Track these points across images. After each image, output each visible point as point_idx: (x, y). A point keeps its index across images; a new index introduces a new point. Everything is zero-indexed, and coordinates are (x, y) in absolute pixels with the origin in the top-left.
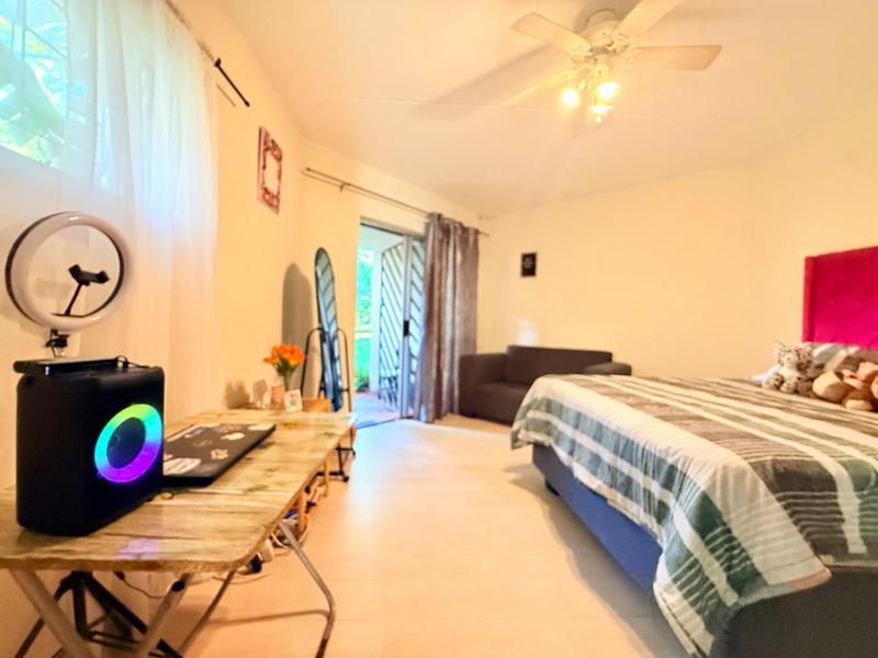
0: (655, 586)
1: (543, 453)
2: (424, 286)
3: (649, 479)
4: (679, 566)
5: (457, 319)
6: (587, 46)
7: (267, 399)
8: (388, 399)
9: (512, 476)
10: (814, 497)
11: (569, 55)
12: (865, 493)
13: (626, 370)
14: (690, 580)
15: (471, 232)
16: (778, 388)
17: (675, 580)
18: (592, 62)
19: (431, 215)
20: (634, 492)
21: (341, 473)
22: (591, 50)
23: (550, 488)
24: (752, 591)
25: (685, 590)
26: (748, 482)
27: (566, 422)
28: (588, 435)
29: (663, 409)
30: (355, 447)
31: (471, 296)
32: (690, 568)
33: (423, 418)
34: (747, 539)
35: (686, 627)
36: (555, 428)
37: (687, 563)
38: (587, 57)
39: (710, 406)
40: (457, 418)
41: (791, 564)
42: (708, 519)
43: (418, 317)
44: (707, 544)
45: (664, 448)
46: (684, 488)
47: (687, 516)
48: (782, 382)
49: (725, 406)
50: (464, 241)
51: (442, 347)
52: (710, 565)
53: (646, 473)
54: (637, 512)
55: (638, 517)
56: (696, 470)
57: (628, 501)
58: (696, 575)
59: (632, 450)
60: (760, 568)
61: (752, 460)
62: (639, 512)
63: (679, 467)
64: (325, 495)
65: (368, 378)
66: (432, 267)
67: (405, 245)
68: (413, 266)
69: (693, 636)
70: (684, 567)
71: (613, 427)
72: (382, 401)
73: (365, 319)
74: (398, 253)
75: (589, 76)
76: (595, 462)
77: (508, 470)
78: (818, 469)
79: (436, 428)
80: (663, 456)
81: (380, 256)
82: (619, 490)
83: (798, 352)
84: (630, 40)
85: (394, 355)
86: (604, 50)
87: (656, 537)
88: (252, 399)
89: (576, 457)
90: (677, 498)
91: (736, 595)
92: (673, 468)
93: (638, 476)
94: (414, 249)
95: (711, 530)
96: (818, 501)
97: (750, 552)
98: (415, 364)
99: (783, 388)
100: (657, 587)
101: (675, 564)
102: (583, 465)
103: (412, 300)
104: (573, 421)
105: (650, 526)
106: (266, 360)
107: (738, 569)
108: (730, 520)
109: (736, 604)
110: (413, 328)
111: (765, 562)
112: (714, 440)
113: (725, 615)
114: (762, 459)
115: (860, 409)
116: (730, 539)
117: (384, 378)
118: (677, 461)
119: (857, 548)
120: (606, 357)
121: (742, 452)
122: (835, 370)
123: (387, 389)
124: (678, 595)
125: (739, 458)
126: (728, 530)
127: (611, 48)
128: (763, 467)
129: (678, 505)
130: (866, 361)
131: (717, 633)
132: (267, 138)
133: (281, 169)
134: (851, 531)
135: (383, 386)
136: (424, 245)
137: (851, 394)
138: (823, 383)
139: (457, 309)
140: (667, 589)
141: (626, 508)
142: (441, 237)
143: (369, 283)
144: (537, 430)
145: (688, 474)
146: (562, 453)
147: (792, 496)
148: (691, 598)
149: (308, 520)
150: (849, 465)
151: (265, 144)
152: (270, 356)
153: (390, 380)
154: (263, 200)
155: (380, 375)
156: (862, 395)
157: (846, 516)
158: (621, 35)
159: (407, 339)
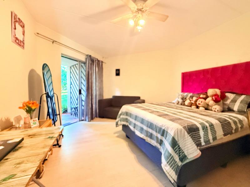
1: (125, 128)
2: (86, 78)
3: (157, 134)
4: (168, 158)
5: (97, 88)
6: (136, 7)
7: (22, 122)
8: (74, 115)
9: (116, 135)
10: (196, 133)
11: (131, 9)
12: (204, 130)
13: (143, 102)
14: (171, 162)
15: (100, 62)
16: (178, 104)
17: (168, 163)
18: (137, 13)
19: (87, 55)
20: (153, 137)
21: (58, 144)
22: (137, 9)
23: (127, 137)
24: (184, 161)
25: (170, 165)
26: (183, 132)
27: (132, 118)
28: (139, 122)
29: (158, 113)
30: (63, 134)
31: (101, 82)
32: (171, 158)
33: (87, 120)
34: (183, 147)
35: (171, 176)
36: (129, 120)
38: (136, 11)
39: (168, 111)
40: (98, 119)
41: (194, 152)
42: (174, 144)
43: (84, 88)
44: (174, 150)
45: (161, 125)
46: (167, 136)
47: (169, 144)
48: (179, 102)
49: (171, 110)
50: (98, 64)
51: (93, 97)
52: (176, 156)
53: (156, 132)
55: (154, 144)
56: (170, 131)
57: (151, 140)
58: (173, 160)
59: (152, 126)
60: (186, 154)
61: (183, 126)
62: (154, 143)
63: (166, 130)
64: (51, 154)
65: (67, 109)
66: (88, 72)
67: (79, 64)
68: (82, 72)
69: (173, 177)
70: (169, 158)
71: (146, 119)
72: (72, 116)
73: (65, 89)
74: (76, 66)
75: (136, 17)
76: (142, 130)
77: (115, 133)
78: (195, 126)
79: (91, 123)
80: (161, 127)
81: (70, 68)
82: (149, 137)
83: (182, 95)
84: (148, 8)
85: (76, 100)
86: (140, 10)
87: (159, 149)
88: (14, 124)
89: (136, 129)
90: (166, 139)
91: (181, 163)
92: (164, 131)
93: (154, 133)
94: (82, 66)
95: (175, 147)
96: (196, 134)
97: (184, 151)
98: (83, 103)
99: (179, 104)
100: (163, 165)
101: (167, 158)
102: (138, 131)
103: (82, 83)
104: (134, 118)
105: (157, 146)
106: (20, 108)
107: (181, 156)
108: (179, 143)
109: (181, 165)
110: (82, 92)
111: (187, 153)
112: (173, 121)
113: (179, 169)
114: (185, 125)
115: (195, 108)
116: (180, 148)
117: (73, 108)
118: (165, 128)
119: (203, 144)
120: (139, 98)
121: (180, 124)
122: (189, 99)
123: (74, 111)
124: (169, 167)
125: (180, 126)
126: (179, 146)
127: (142, 10)
128: (186, 127)
129: (166, 140)
130: (194, 97)
131: (178, 174)
132: (15, 17)
133: (24, 31)
134: (202, 140)
135: (72, 111)
136: (85, 65)
137: (193, 105)
138: (187, 102)
139: (97, 86)
140: (166, 166)
141: (151, 142)
142: (91, 62)
143: (66, 77)
144: (123, 121)
145: (168, 131)
146: (131, 127)
147: (192, 134)
148: (172, 167)
149: (44, 167)
150: (201, 124)
151: (14, 19)
152: (22, 106)
153: (75, 108)
154: (15, 43)
155: (71, 107)
156: (195, 104)
157: (201, 137)
158: (145, 6)
159: (80, 95)
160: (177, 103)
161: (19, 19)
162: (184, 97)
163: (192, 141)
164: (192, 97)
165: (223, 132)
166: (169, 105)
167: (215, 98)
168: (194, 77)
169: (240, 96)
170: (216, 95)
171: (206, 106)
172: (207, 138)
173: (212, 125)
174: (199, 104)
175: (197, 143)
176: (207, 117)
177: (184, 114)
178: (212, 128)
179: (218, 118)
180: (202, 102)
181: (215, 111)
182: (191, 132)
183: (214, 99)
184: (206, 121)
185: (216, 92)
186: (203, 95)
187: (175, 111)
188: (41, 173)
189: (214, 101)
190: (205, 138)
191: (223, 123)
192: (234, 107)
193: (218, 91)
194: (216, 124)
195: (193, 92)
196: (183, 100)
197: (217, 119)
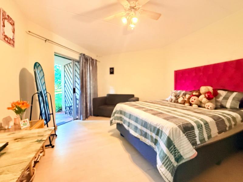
0: (157, 166)
1: (119, 126)
2: (80, 77)
3: (152, 133)
4: (164, 159)
5: (91, 87)
6: (129, 5)
7: (12, 124)
8: (69, 114)
9: (111, 133)
10: (191, 132)
11: (124, 7)
12: (199, 129)
13: (137, 100)
14: (167, 163)
15: (95, 60)
17: (163, 164)
18: (130, 11)
19: (81, 54)
20: (147, 137)
21: (51, 145)
22: (130, 7)
23: (121, 135)
24: (180, 161)
25: (166, 167)
26: (178, 131)
27: (127, 117)
28: (133, 121)
29: (152, 111)
30: (56, 133)
31: (95, 80)
32: (167, 159)
33: (82, 119)
34: (178, 147)
35: (167, 178)
36: (123, 119)
37: (166, 158)
38: (129, 9)
39: (162, 109)
40: (93, 117)
41: (189, 152)
42: (170, 144)
43: (78, 87)
44: (170, 151)
45: (156, 124)
46: (162, 135)
47: (164, 144)
48: (172, 100)
50: (93, 63)
51: (87, 96)
52: (171, 157)
53: (151, 131)
54: (148, 142)
55: (149, 143)
56: (165, 130)
57: (146, 139)
58: (168, 161)
59: (147, 124)
60: (182, 154)
61: (178, 125)
63: (160, 129)
64: (44, 155)
65: (62, 107)
66: (82, 71)
67: (72, 63)
68: (76, 70)
69: (169, 179)
70: (165, 159)
72: (67, 114)
73: (60, 87)
74: (70, 65)
75: (129, 15)
76: (136, 129)
77: (109, 132)
78: (190, 125)
79: (86, 121)
80: (156, 126)
81: (64, 67)
82: (143, 136)
83: (175, 93)
84: (141, 6)
85: (70, 99)
86: (133, 8)
87: (154, 148)
88: (3, 125)
89: (130, 127)
90: (160, 138)
91: (177, 163)
92: (159, 130)
93: (149, 132)
94: (76, 65)
95: (170, 147)
97: (179, 151)
98: (78, 102)
101: (162, 159)
102: (132, 130)
103: (76, 81)
104: (128, 117)
105: (152, 146)
106: (9, 108)
107: (177, 156)
108: (175, 143)
109: (177, 165)
110: (76, 90)
111: (183, 152)
112: (168, 120)
113: (174, 169)
114: (180, 124)
115: (188, 105)
116: (175, 148)
117: (67, 107)
118: (160, 127)
119: (198, 142)
120: (133, 96)
121: (175, 123)
122: (182, 96)
123: (68, 110)
124: (164, 168)
125: (175, 125)
126: (174, 146)
127: (135, 8)
128: (181, 126)
129: (161, 140)
130: (187, 94)
131: (173, 176)
132: (4, 14)
133: (14, 29)
134: (197, 139)
135: (67, 109)
136: (79, 64)
137: (186, 102)
138: (180, 100)
139: (91, 84)
140: (161, 167)
141: (145, 141)
142: (85, 61)
143: (60, 76)
144: (118, 119)
145: (163, 131)
146: (126, 126)
147: (187, 133)
148: (168, 168)
149: (35, 170)
150: (196, 122)
151: (3, 16)
152: (10, 106)
153: (69, 107)
154: (4, 41)
155: (65, 106)
156: (188, 102)
157: (196, 136)
158: (138, 4)
159: (75, 94)
160: (170, 100)
161: (8, 16)
162: (177, 95)
163: (188, 141)
164: (185, 95)
165: (218, 130)
166: (162, 103)
167: (208, 95)
168: (187, 75)
169: (232, 93)
170: (209, 92)
171: (199, 103)
172: (202, 137)
173: (206, 123)
174: (192, 101)
175: (193, 142)
176: (201, 115)
177: (179, 112)
178: (207, 126)
179: (212, 116)
180: (195, 99)
181: (208, 109)
182: (187, 131)
183: (207, 97)
184: (200, 120)
185: (209, 89)
186: (195, 92)
187: (169, 109)
188: (31, 177)
189: (207, 98)
190: (200, 137)
191: (217, 121)
192: (226, 104)
193: (210, 89)
194: (211, 122)
195: (186, 90)
196: (177, 98)
197: (210, 117)
